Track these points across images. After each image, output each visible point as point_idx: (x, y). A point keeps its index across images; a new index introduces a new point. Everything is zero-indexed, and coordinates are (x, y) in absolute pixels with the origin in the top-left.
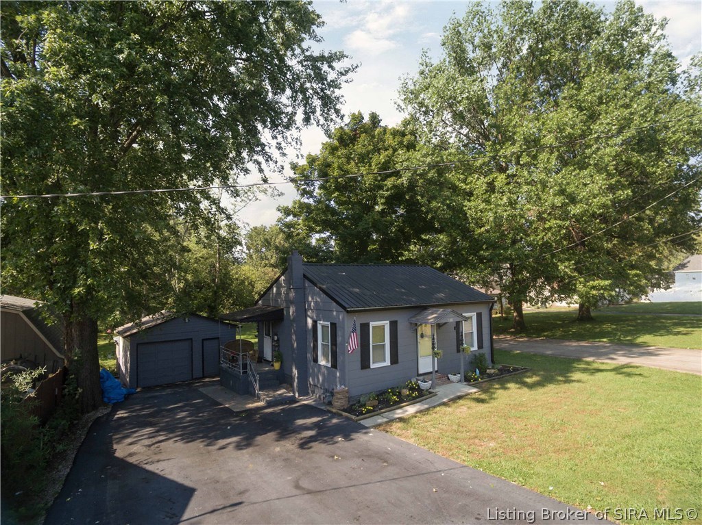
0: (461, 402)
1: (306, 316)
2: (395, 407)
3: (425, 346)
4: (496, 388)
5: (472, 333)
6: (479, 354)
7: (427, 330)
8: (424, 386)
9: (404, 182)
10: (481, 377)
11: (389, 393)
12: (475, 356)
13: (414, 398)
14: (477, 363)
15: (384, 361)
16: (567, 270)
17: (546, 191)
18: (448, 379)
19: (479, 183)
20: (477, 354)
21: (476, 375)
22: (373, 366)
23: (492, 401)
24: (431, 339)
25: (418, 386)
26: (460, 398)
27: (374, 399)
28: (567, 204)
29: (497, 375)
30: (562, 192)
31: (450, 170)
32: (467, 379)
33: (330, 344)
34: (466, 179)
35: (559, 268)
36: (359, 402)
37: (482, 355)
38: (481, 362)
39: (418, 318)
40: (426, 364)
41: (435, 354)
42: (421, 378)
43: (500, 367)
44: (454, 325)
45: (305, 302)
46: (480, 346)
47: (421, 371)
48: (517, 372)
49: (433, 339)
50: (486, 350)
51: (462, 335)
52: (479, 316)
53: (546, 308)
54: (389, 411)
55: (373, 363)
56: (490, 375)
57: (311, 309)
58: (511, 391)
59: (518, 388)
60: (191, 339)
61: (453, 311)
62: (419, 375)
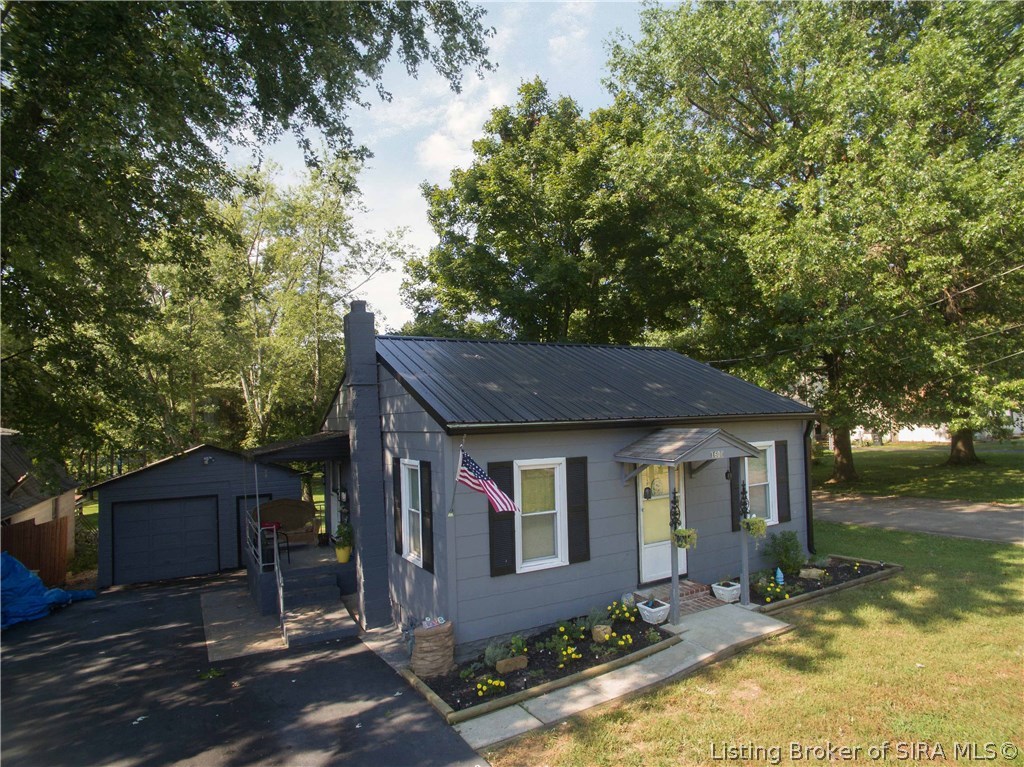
0: (744, 665)
1: (383, 447)
2: (567, 679)
3: (654, 518)
4: (830, 623)
5: (766, 487)
6: (783, 534)
7: (661, 481)
8: (652, 615)
9: (621, 199)
10: (789, 588)
11: (562, 634)
12: (773, 537)
13: (622, 652)
14: (778, 554)
15: (554, 554)
16: (951, 359)
17: (908, 197)
18: (712, 594)
19: (764, 204)
20: (778, 535)
21: (777, 585)
22: (523, 567)
23: (828, 664)
24: (668, 502)
25: (638, 615)
26: (740, 651)
27: (520, 651)
28: (959, 218)
29: (826, 584)
30: (946, 195)
31: (708, 183)
32: (757, 596)
33: (420, 512)
34: (740, 198)
35: (935, 356)
36: (481, 659)
37: (789, 538)
38: (787, 550)
39: (638, 450)
40: (658, 560)
41: (678, 540)
42: (645, 593)
43: (827, 561)
44: (726, 467)
45: (381, 418)
46: (784, 515)
47: (646, 578)
48: (872, 576)
49: (674, 501)
50: (797, 523)
51: (744, 492)
52: (781, 449)
53: (882, 444)
54: (549, 691)
55: (524, 560)
56: (809, 585)
57: (391, 432)
58: (871, 633)
59: (890, 622)
60: (216, 496)
61: (723, 434)
62: (641, 586)
